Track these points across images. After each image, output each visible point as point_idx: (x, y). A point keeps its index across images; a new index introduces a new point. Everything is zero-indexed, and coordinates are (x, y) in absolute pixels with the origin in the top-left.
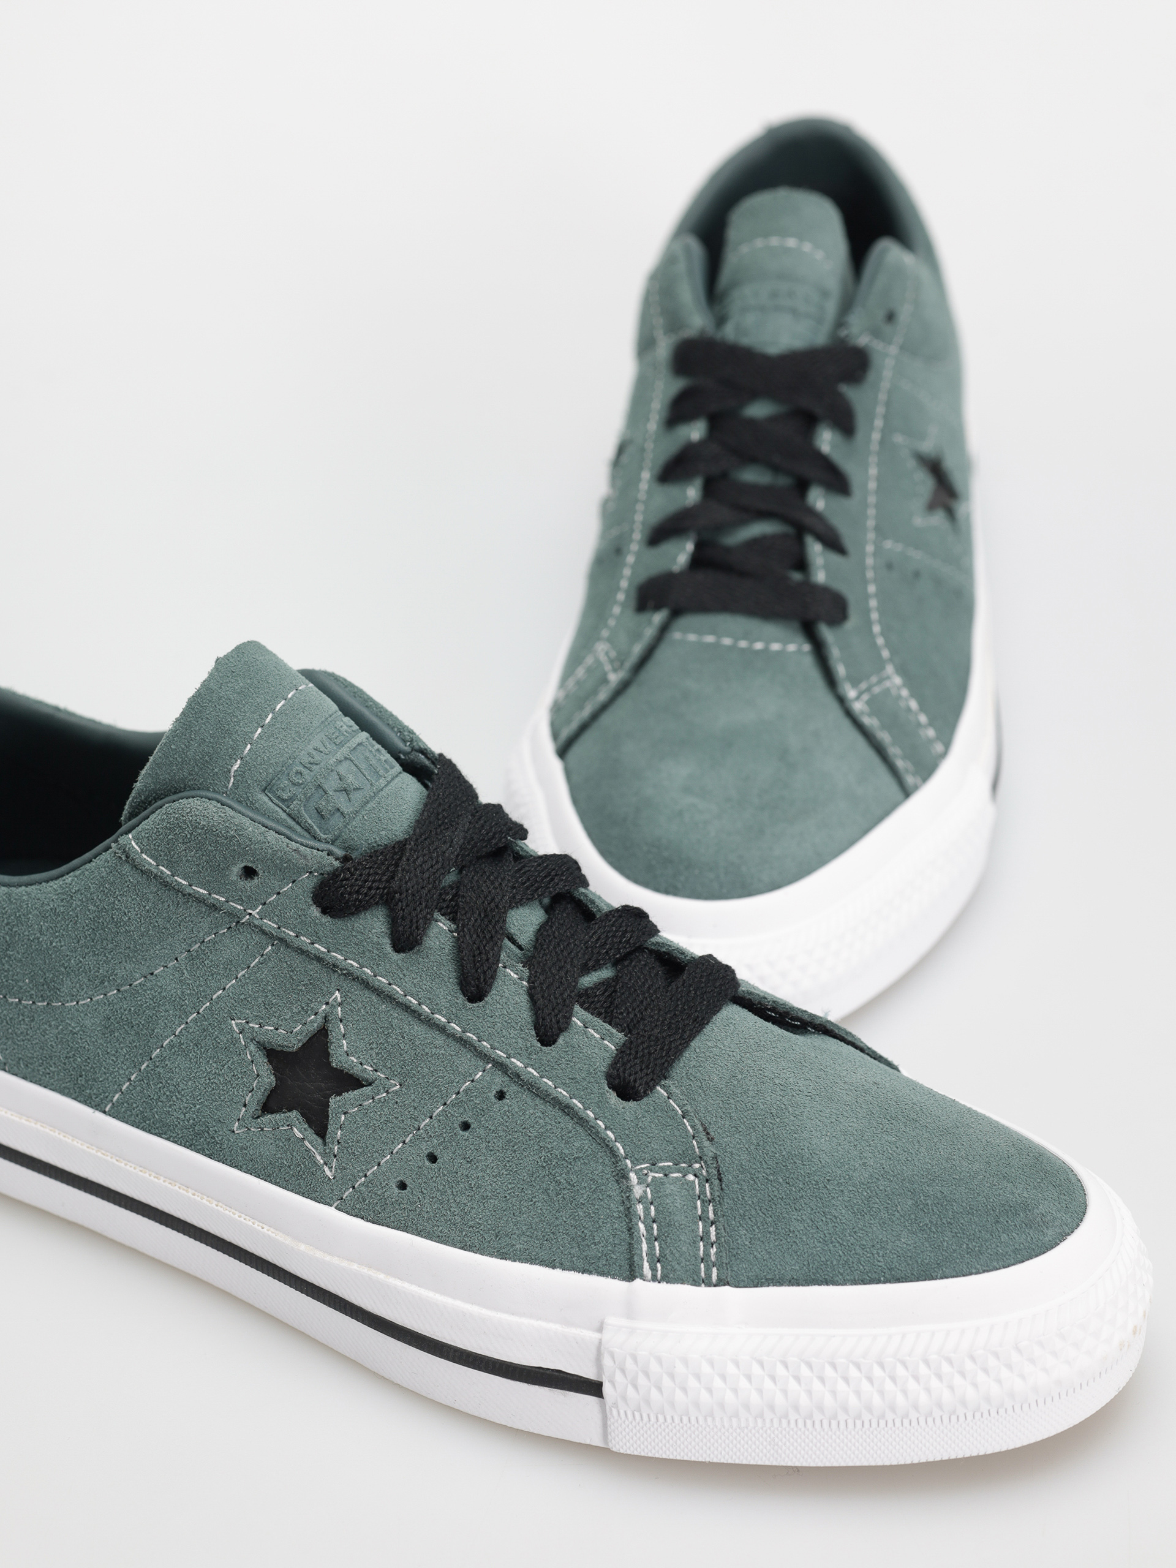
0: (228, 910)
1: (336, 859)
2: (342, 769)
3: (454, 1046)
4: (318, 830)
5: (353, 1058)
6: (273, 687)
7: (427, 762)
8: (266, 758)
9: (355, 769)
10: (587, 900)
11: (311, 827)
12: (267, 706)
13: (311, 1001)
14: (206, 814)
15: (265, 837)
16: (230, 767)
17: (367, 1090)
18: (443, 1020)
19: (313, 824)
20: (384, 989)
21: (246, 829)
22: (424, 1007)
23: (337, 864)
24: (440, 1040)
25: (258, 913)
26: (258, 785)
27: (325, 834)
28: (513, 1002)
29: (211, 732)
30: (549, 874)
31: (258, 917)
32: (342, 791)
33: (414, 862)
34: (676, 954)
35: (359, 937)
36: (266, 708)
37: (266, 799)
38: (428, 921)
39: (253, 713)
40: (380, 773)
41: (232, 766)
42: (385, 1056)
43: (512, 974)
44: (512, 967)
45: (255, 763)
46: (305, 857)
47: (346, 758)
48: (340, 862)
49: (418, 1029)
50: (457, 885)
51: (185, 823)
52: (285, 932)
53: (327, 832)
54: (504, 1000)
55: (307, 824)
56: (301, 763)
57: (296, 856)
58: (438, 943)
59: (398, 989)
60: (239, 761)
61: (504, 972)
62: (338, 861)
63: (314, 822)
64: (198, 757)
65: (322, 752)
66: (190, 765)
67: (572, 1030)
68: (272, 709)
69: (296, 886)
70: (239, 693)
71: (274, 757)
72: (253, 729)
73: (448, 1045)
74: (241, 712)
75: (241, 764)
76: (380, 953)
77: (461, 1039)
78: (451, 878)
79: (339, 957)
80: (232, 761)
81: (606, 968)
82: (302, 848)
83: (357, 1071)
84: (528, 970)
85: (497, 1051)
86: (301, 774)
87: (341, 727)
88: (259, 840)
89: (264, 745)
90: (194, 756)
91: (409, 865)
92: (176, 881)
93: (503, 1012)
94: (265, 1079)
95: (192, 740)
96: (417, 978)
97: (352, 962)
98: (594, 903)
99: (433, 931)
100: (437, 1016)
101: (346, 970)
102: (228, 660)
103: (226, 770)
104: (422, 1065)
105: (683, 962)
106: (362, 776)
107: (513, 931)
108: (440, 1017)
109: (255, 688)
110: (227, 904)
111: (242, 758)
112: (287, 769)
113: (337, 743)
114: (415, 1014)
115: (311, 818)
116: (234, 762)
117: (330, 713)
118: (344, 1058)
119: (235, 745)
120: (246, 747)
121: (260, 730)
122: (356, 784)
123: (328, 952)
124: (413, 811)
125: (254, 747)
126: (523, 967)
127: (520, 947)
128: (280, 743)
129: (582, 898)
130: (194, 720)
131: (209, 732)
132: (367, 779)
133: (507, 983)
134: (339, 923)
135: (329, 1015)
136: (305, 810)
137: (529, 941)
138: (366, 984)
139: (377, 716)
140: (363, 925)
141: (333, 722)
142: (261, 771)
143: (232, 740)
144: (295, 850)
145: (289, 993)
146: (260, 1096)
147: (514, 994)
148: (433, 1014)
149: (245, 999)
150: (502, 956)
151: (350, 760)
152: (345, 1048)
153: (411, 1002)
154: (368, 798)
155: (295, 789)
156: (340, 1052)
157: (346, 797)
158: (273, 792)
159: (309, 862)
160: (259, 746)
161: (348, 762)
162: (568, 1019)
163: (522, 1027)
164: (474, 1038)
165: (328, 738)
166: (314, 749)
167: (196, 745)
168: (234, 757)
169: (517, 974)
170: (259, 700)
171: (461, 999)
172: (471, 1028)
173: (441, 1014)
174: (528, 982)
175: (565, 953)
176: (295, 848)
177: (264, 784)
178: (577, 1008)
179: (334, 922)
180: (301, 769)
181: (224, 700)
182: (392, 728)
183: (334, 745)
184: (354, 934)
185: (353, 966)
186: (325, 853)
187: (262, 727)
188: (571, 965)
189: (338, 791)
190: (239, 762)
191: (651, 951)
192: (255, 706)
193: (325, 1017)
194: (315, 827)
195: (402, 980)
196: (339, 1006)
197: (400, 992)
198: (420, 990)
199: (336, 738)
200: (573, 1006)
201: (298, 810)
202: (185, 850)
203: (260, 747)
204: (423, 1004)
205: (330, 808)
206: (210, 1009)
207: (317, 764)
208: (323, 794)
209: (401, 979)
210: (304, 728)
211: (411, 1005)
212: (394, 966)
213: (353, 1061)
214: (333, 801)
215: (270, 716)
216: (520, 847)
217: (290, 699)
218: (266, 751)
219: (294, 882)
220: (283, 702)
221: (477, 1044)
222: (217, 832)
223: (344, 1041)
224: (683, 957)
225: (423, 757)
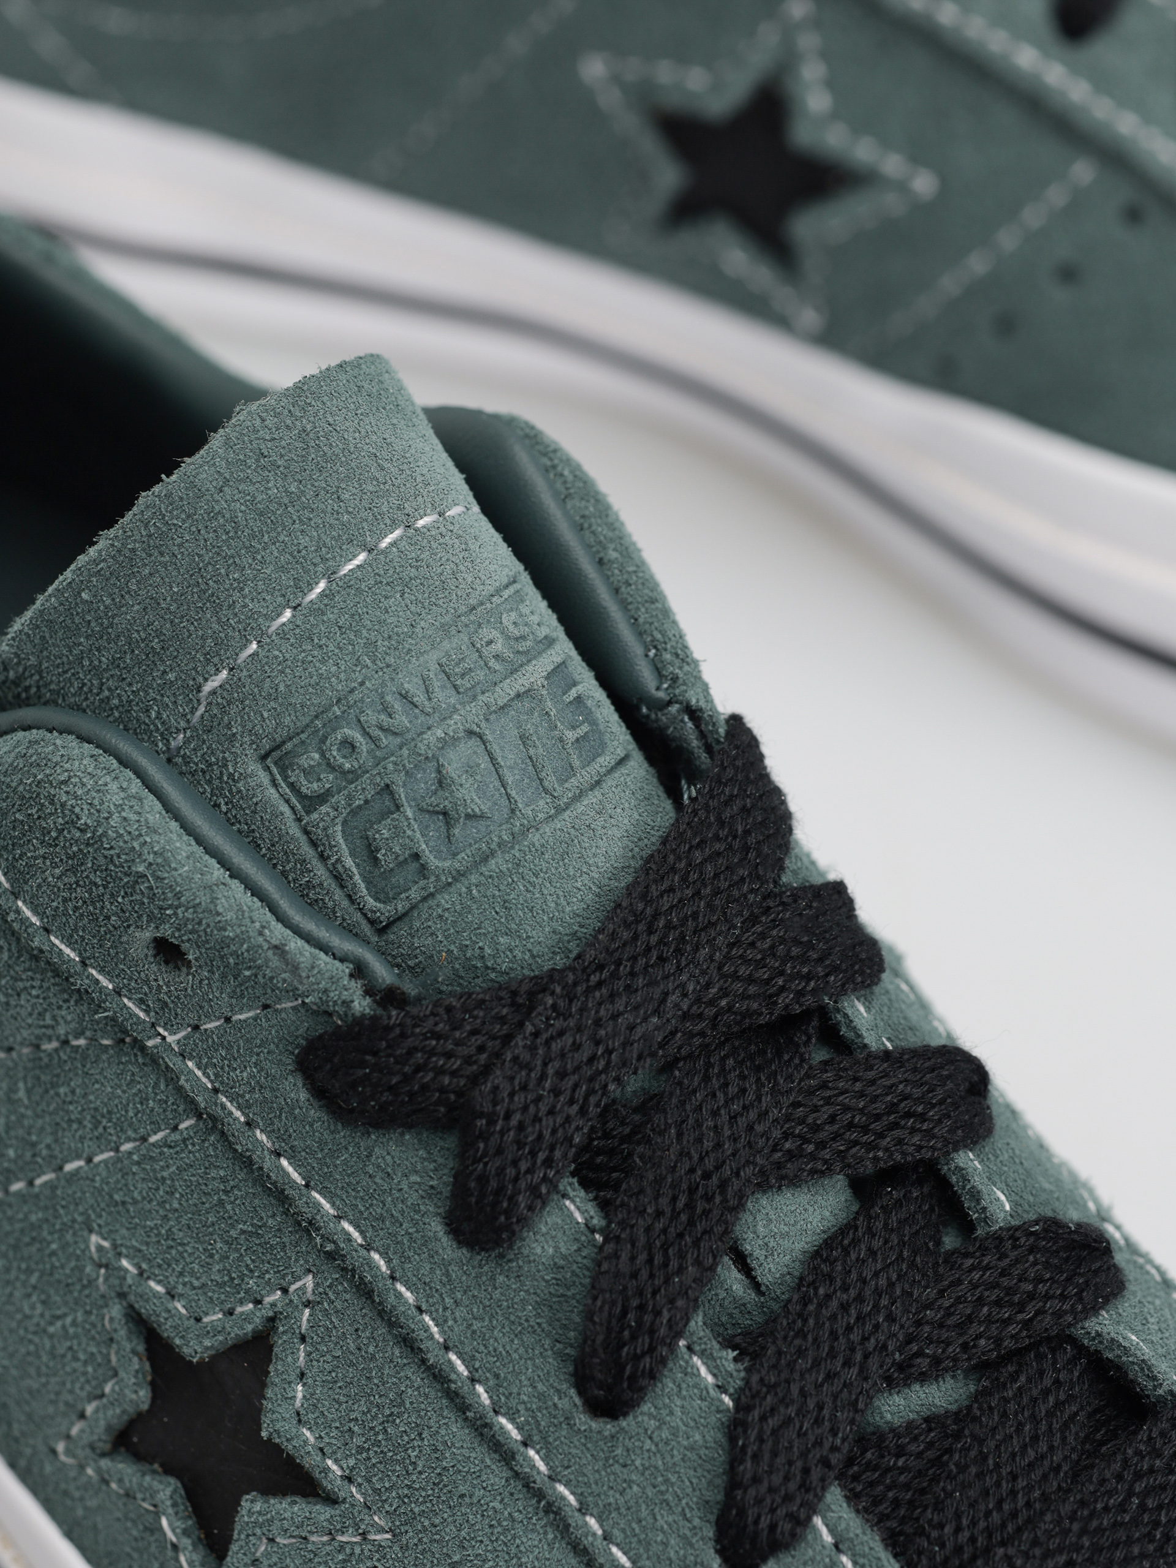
0: (115, 1013)
1: (369, 991)
2: (454, 763)
3: (521, 1506)
4: (362, 886)
5: (308, 1434)
6: (349, 513)
7: (695, 743)
8: (282, 688)
9: (484, 763)
10: (964, 1188)
11: (348, 875)
12: (317, 560)
13: (251, 1271)
14: (96, 802)
15: (214, 900)
16: (201, 679)
17: (323, 1513)
18: (515, 1434)
19: (354, 870)
20: (402, 1319)
21: (176, 869)
22: (480, 1389)
23: (361, 1005)
24: (497, 1476)
25: (179, 1042)
26: (253, 743)
27: (377, 899)
28: (685, 1443)
29: (176, 590)
30: (892, 1108)
31: (177, 1049)
32: (438, 813)
33: (548, 1043)
34: (1134, 1372)
35: (378, 1180)
36: (315, 565)
37: (264, 778)
38: (539, 1198)
39: (283, 569)
40: (546, 783)
41: (206, 680)
42: (374, 1461)
43: (703, 1371)
44: (708, 1357)
45: (256, 690)
46: (295, 969)
47: (470, 733)
48: (375, 1001)
49: (456, 1432)
50: (650, 1103)
51: (52, 803)
52: (223, 1107)
53: (382, 896)
54: (665, 1434)
55: (339, 867)
56: (359, 721)
57: (275, 962)
58: (551, 1251)
59: (435, 1330)
60: (225, 672)
61: (687, 1362)
62: (368, 1000)
63: (357, 865)
64: (135, 635)
65: (416, 706)
66: (116, 644)
67: (804, 1552)
68: (328, 569)
69: (266, 1016)
70: (261, 514)
71: (302, 691)
72: (271, 608)
73: (512, 1494)
74: (254, 559)
75: (227, 681)
76: (417, 1231)
77: (539, 1495)
78: (635, 1084)
79: (326, 1205)
80: (208, 668)
81: (954, 1377)
82: (295, 944)
83: (311, 1461)
84: (743, 1374)
85: (614, 1549)
86: (353, 747)
87: (490, 642)
88: (197, 901)
89: (287, 656)
90: (129, 630)
91: (533, 1049)
92: (18, 911)
93: (653, 1462)
94: (127, 1391)
95: (128, 592)
96: (483, 1319)
97: (350, 1229)
98: (978, 1201)
99: (549, 1221)
100: (503, 1420)
101: (334, 1242)
102: (263, 420)
103: (191, 683)
104: (446, 1515)
105: (1148, 1396)
106: (497, 784)
107: (748, 1247)
108: (509, 1427)
109: (304, 508)
110: (116, 998)
111: (231, 669)
112: (324, 725)
113: (461, 690)
114: (460, 1403)
115: (352, 854)
116: (212, 672)
117: (473, 602)
118: (287, 1426)
119: (222, 635)
120: (245, 646)
121: (288, 613)
122: (478, 805)
123: (307, 1186)
124: (598, 896)
125: (262, 654)
126: (735, 1360)
127: (756, 1285)
128: (323, 661)
129: (954, 1179)
130: (144, 550)
131: (171, 588)
132: (508, 796)
133: (684, 1393)
134: (342, 1134)
135: (280, 1320)
136: (343, 831)
137: (783, 1275)
138: (365, 1291)
139: (617, 591)
140: (393, 1158)
141: (472, 628)
142: (266, 715)
143: (219, 619)
144: (276, 947)
145: (211, 1234)
146: (115, 1416)
147: (692, 1424)
148: (496, 1412)
149: (124, 1203)
150: (692, 1323)
151: (481, 738)
152: (298, 1403)
153: (453, 1368)
154: (494, 846)
155: (331, 777)
156: (285, 1410)
157: (443, 829)
158: (283, 771)
159: (301, 983)
160: (277, 653)
161: (474, 742)
162: (801, 1523)
163: (687, 1511)
164: (571, 1499)
165: (444, 672)
166: (401, 694)
167: (136, 607)
168: (216, 660)
169: (714, 1375)
170: (304, 541)
171: (570, 1400)
172: (572, 1477)
173: (512, 1420)
174: (736, 1401)
175: (855, 1337)
176: (277, 943)
177: (266, 745)
178: (834, 1495)
179: (332, 1128)
180: (358, 737)
181: (221, 521)
182: (640, 634)
183: (454, 692)
184: (370, 1169)
185: (350, 1240)
186: (346, 969)
187: (295, 608)
188: (861, 1371)
189: (428, 811)
190: (224, 674)
191: (1081, 1349)
192: (291, 554)
193: (272, 1320)
194: (357, 877)
195: (448, 1313)
196: (306, 1306)
197: (437, 1336)
198: (482, 1348)
199: (463, 675)
200: (824, 1489)
201: (325, 829)
202: (45, 858)
203: (276, 657)
204: (479, 1382)
205: (397, 849)
206: (51, 1186)
207: (395, 734)
208: (393, 809)
209: (445, 1309)
210: (390, 637)
211: (453, 1377)
212: (438, 1272)
213: (306, 1442)
214: (409, 833)
215: (322, 585)
216: (846, 1015)
217: (385, 552)
218: (288, 671)
219: (266, 1007)
220: (362, 557)
221: (574, 1519)
222: (112, 852)
223: (300, 1388)
224: (1150, 1386)
225: (690, 725)
